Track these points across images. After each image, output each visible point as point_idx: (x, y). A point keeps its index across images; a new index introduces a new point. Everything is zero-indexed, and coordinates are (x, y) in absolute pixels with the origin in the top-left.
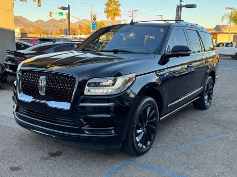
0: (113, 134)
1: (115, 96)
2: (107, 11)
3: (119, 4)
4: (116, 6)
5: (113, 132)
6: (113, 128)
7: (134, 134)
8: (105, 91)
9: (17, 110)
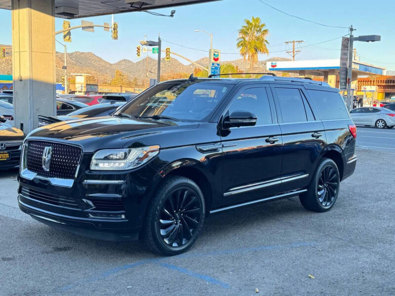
0: (123, 219)
1: (129, 172)
2: (242, 44)
3: (266, 31)
4: (260, 34)
5: (123, 217)
6: (124, 212)
7: (156, 223)
8: (117, 165)
9: (20, 191)
